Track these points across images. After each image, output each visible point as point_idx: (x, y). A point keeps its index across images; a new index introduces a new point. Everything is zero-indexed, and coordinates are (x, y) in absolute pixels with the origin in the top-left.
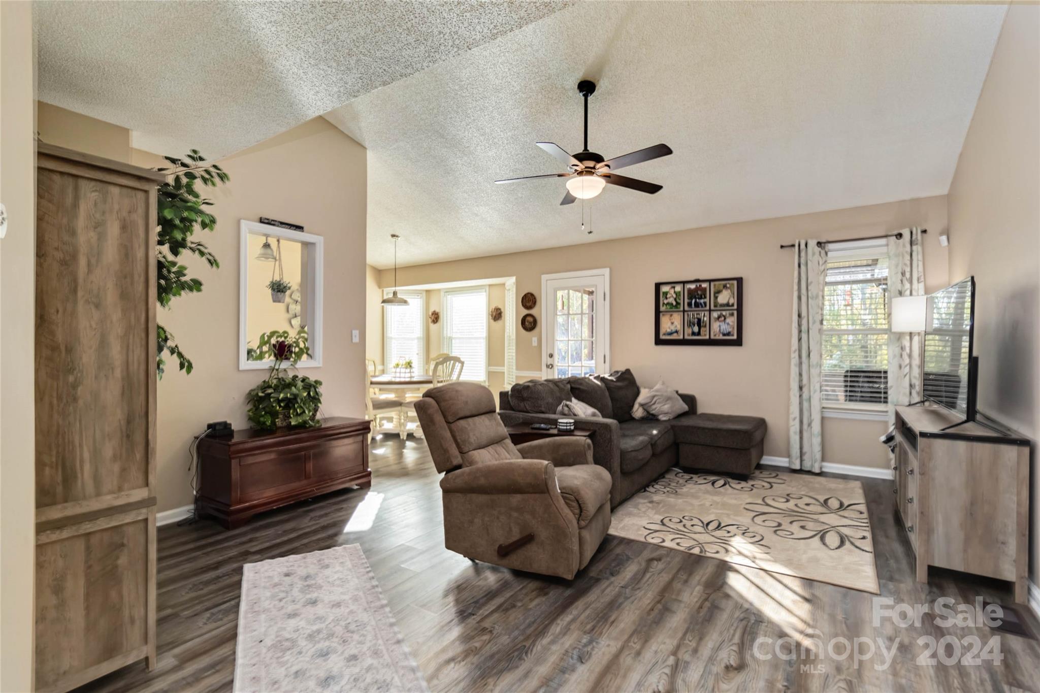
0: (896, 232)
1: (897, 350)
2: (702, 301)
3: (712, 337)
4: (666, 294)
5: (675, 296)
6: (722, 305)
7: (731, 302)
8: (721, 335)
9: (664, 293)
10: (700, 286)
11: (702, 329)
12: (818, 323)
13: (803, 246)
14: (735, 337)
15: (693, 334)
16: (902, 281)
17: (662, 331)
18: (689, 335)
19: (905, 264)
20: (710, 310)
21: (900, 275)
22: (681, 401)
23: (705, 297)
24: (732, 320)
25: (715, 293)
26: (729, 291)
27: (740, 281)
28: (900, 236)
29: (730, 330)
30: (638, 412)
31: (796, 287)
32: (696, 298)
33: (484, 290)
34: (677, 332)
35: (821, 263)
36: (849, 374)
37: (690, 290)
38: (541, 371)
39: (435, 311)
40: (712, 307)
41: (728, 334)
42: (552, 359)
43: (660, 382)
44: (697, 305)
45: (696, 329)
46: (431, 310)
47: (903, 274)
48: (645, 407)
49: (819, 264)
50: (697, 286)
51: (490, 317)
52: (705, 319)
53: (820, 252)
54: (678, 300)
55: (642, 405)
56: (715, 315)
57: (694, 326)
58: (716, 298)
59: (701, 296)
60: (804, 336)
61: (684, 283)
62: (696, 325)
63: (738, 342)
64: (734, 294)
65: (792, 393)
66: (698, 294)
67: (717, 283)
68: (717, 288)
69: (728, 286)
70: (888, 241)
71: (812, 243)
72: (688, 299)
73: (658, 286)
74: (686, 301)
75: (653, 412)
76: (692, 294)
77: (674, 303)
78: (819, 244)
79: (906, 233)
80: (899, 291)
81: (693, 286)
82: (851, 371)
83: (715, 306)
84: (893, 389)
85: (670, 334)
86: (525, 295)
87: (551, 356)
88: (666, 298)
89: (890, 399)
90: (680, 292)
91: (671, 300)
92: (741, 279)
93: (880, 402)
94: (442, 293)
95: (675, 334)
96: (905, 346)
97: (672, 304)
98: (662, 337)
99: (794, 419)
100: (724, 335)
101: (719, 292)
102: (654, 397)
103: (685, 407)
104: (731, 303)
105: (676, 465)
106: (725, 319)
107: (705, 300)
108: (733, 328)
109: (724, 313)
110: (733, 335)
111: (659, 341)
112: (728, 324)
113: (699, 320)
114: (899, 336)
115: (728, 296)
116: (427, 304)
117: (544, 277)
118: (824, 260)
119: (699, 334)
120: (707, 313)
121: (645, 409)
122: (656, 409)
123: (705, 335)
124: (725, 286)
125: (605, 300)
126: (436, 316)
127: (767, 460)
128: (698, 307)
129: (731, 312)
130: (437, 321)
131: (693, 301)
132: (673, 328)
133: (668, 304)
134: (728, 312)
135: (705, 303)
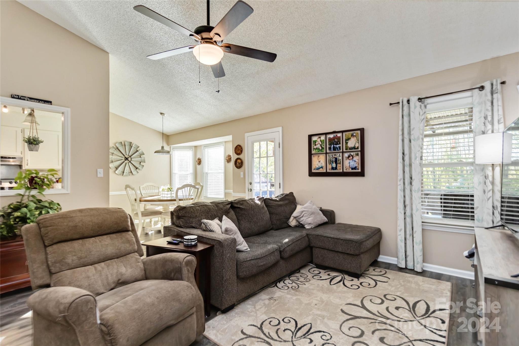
0: (479, 86)
1: (482, 179)
2: (338, 146)
3: (345, 171)
4: (315, 142)
5: (320, 143)
6: (350, 149)
7: (357, 145)
8: (350, 169)
9: (314, 141)
10: (336, 135)
11: (338, 165)
12: (418, 159)
13: (405, 102)
14: (360, 170)
15: (333, 168)
16: (484, 123)
17: (313, 167)
18: (329, 169)
19: (487, 110)
20: (343, 152)
21: (483, 119)
22: (322, 215)
23: (340, 144)
24: (357, 159)
25: (346, 140)
26: (355, 138)
27: (362, 131)
28: (482, 88)
29: (357, 165)
30: (293, 223)
31: (400, 133)
32: (334, 144)
33: (222, 145)
34: (322, 167)
35: (421, 114)
36: (443, 197)
37: (330, 139)
38: (245, 193)
39: (199, 158)
40: (344, 150)
41: (355, 168)
42: (251, 185)
43: (309, 202)
44: (335, 149)
45: (334, 165)
46: (198, 157)
47: (486, 118)
48: (297, 219)
49: (420, 114)
50: (334, 136)
51: (226, 161)
52: (340, 158)
53: (421, 106)
54: (323, 146)
55: (295, 218)
56: (346, 155)
57: (333, 163)
58: (347, 143)
59: (337, 142)
60: (407, 169)
61: (326, 134)
62: (334, 163)
63: (362, 174)
64: (358, 141)
65: (399, 210)
66: (335, 142)
67: (347, 133)
68: (347, 137)
69: (354, 134)
70: (472, 93)
71: (414, 100)
72: (329, 145)
73: (310, 137)
74: (328, 146)
75: (301, 222)
76: (332, 141)
77: (320, 148)
78: (420, 99)
79: (487, 85)
80: (482, 131)
81: (332, 136)
82: (445, 195)
83: (346, 149)
84: (478, 209)
85: (318, 169)
86: (237, 147)
87: (251, 184)
88: (316, 145)
89: (476, 218)
90: (324, 140)
91: (318, 146)
92: (363, 129)
93: (469, 219)
94: (202, 148)
95: (321, 169)
96: (488, 175)
97: (319, 148)
98: (313, 171)
99: (401, 230)
100: (352, 169)
101: (349, 139)
102: (302, 212)
103: (325, 219)
104: (356, 147)
105: (311, 262)
106: (353, 158)
107: (340, 145)
108: (359, 164)
109: (352, 154)
110: (358, 169)
111: (311, 174)
112: (355, 161)
113: (336, 159)
114: (483, 167)
115: (355, 142)
116: (195, 155)
117: (247, 135)
118: (424, 112)
119: (336, 168)
120: (341, 154)
121: (297, 221)
122: (304, 220)
123: (340, 169)
124: (352, 135)
125: (279, 147)
126: (200, 161)
127: (382, 258)
128: (335, 150)
129: (357, 153)
130: (200, 164)
131: (332, 146)
132: (320, 165)
133: (317, 148)
134: (354, 153)
135: (340, 147)
